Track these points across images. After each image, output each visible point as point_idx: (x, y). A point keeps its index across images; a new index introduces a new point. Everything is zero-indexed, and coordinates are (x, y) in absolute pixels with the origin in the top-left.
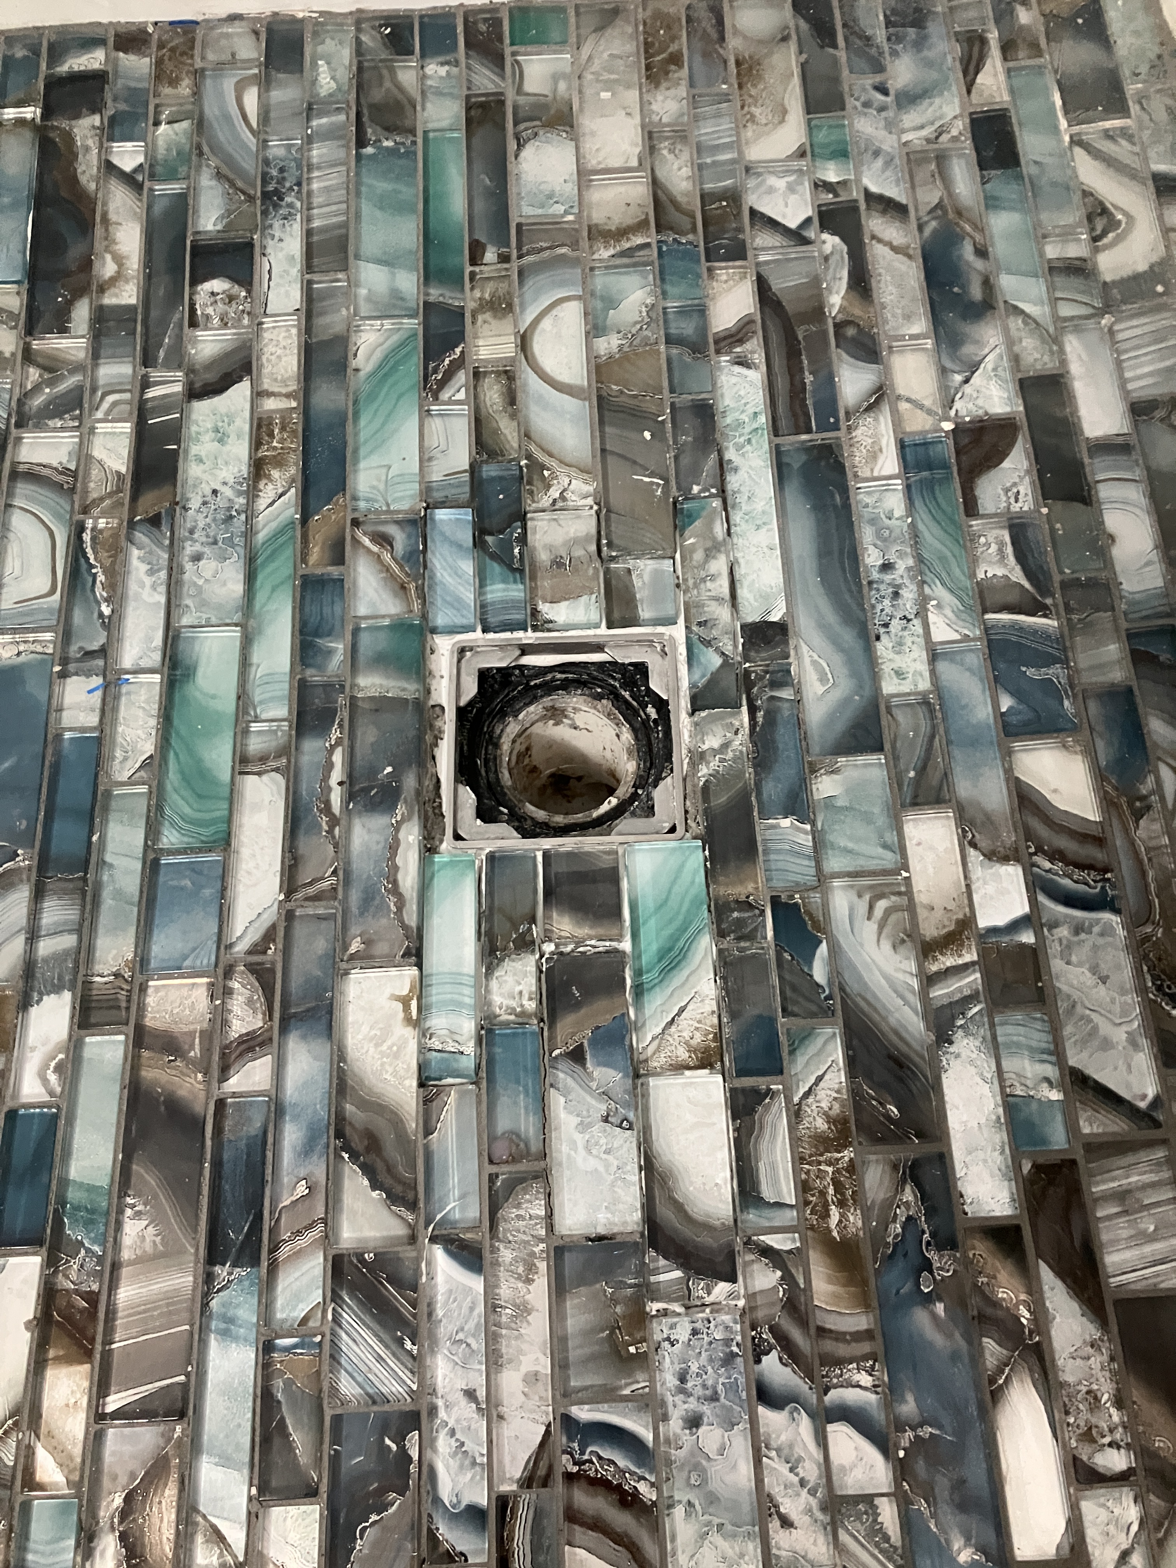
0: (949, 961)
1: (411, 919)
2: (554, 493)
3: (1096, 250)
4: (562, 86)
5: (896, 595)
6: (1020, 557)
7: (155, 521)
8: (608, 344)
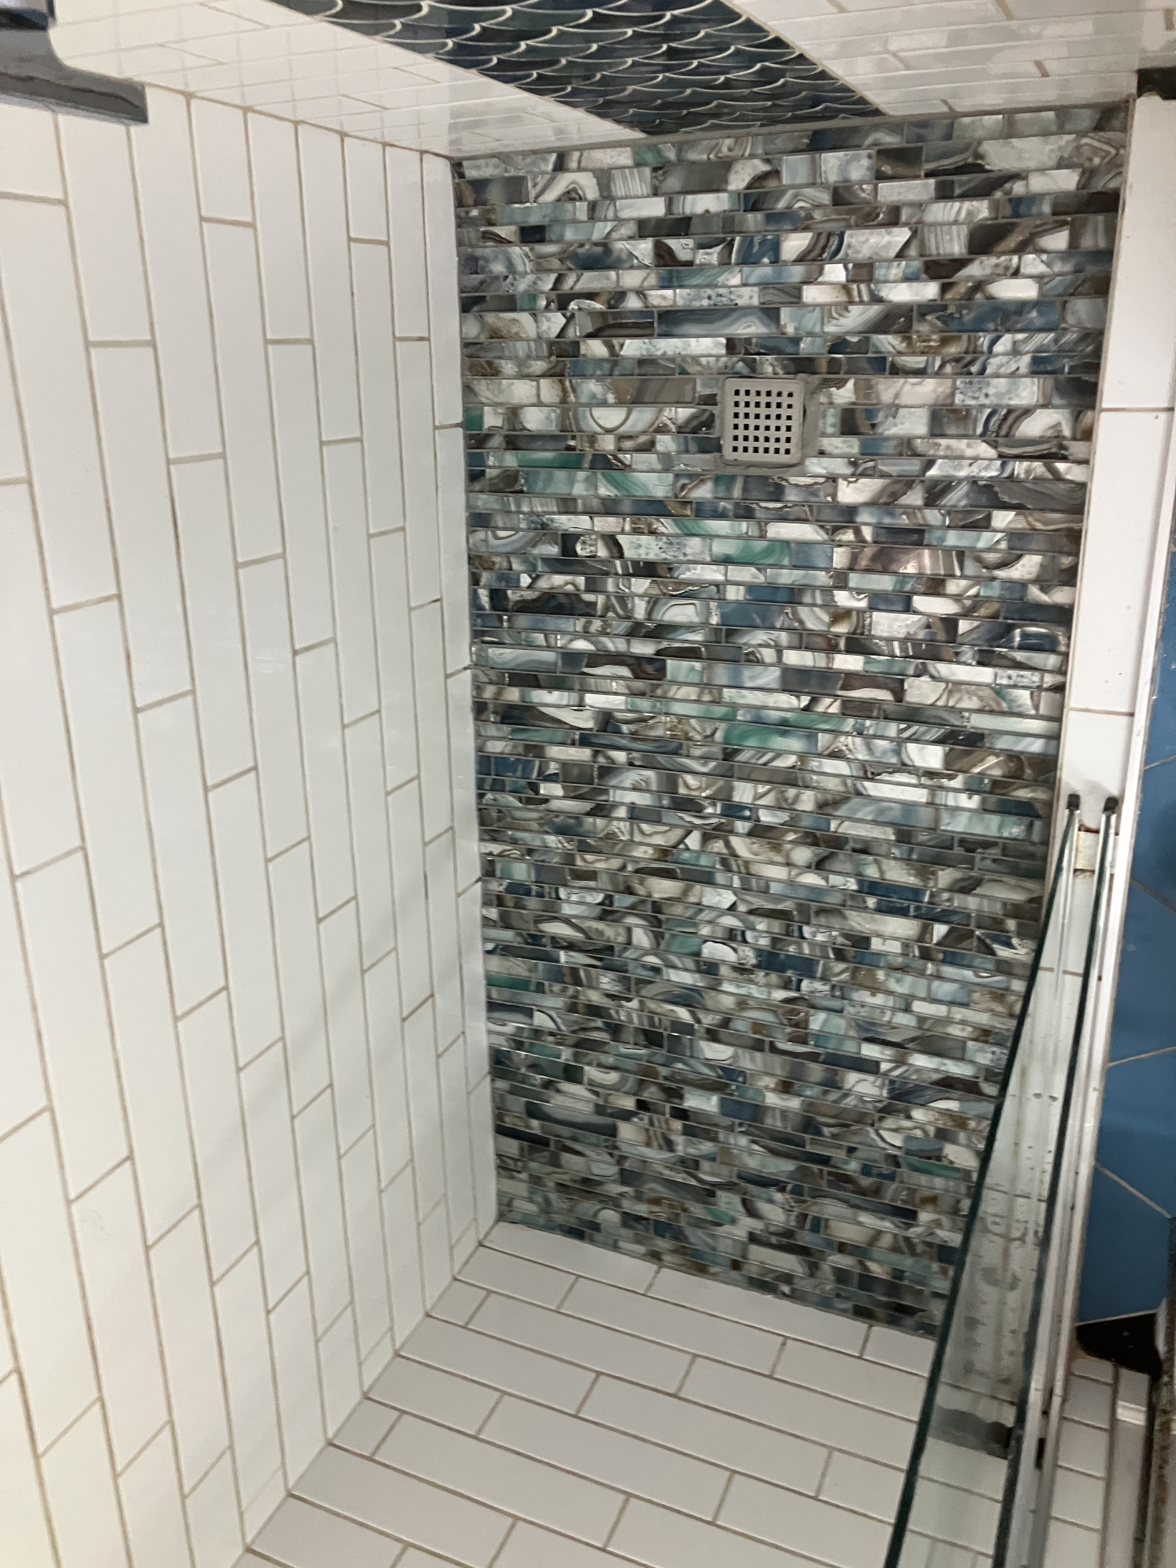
0: (855, 293)
1: (822, 480)
2: (669, 422)
3: (586, 200)
4: (500, 411)
5: (721, 295)
6: (710, 247)
7: (670, 569)
8: (611, 398)
